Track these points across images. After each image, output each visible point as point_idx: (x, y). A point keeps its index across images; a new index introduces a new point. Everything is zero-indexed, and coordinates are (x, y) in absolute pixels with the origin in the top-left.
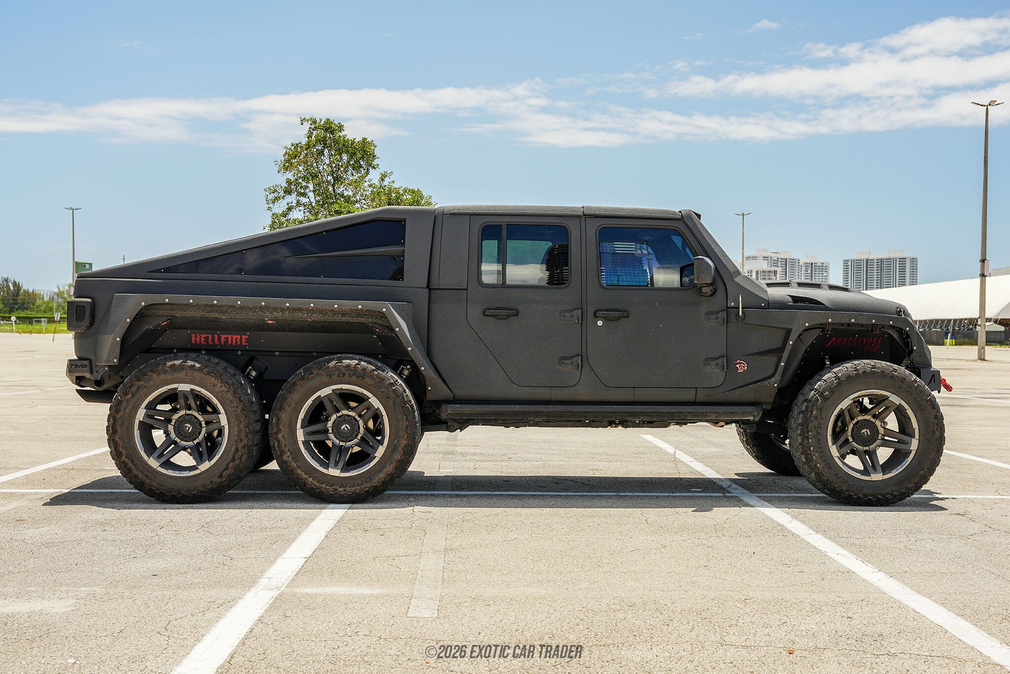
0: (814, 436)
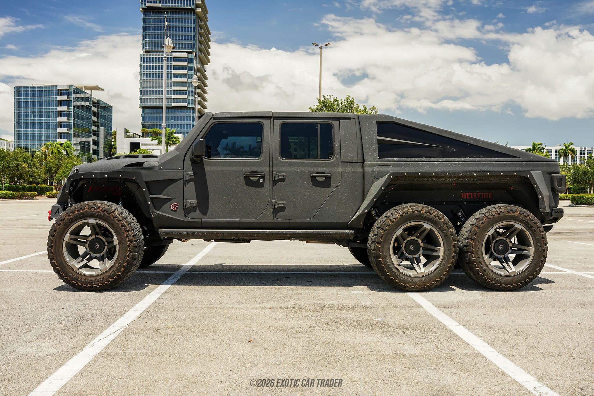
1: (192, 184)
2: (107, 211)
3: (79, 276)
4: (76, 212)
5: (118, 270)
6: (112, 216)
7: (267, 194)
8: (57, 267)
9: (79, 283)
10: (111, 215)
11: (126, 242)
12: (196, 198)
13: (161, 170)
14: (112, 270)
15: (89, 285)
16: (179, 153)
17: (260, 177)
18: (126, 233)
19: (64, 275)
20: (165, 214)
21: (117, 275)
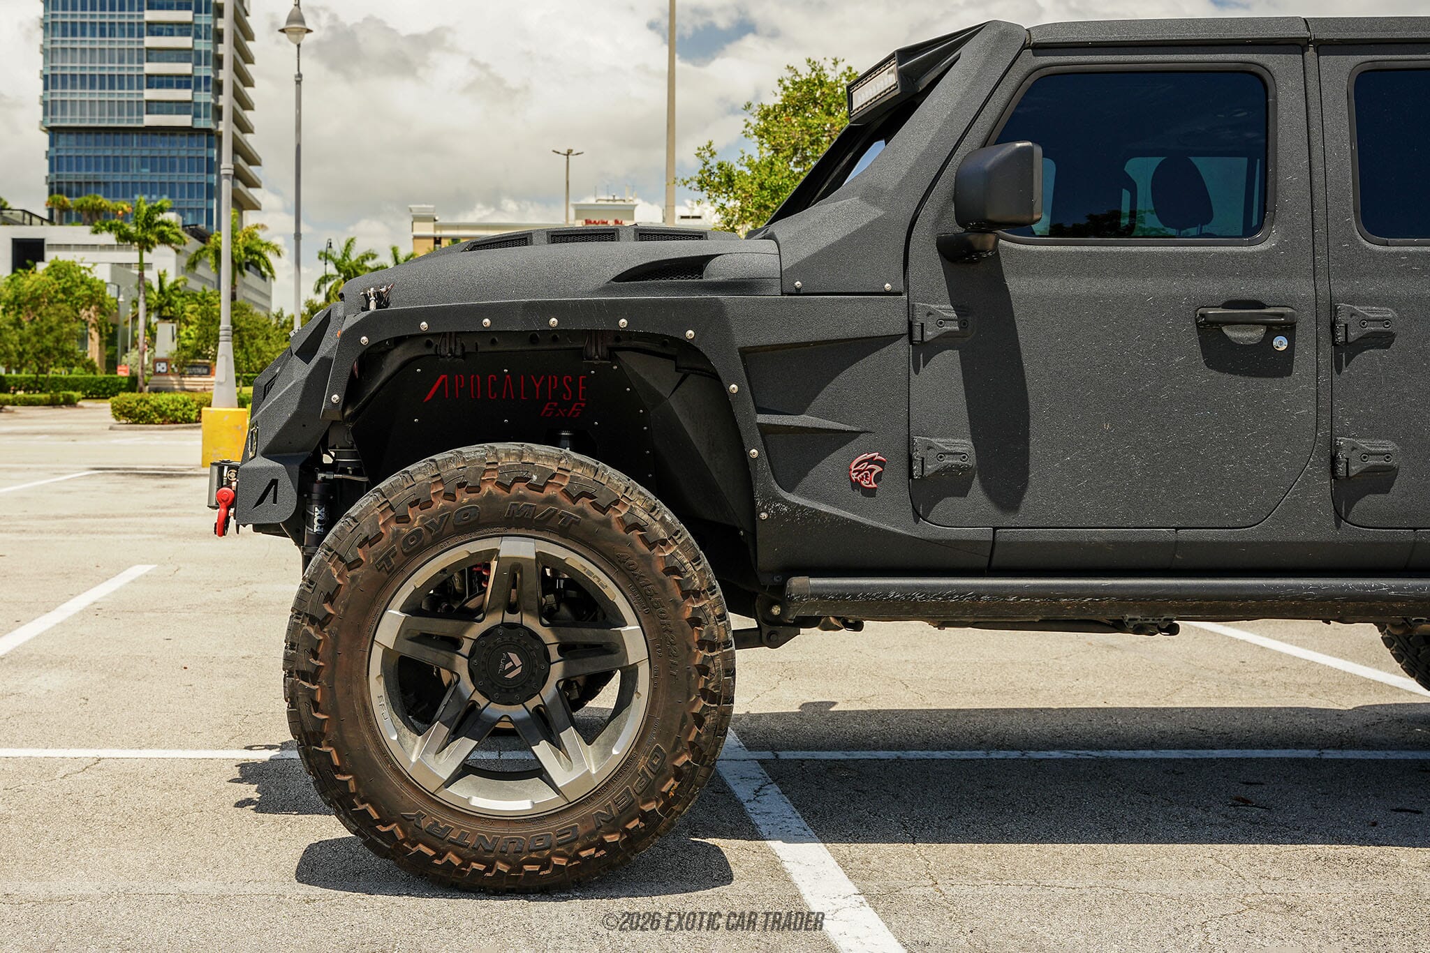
1: (948, 362)
2: (591, 496)
3: (452, 821)
4: (440, 503)
5: (649, 792)
6: (621, 520)
7: (1308, 410)
8: (340, 777)
9: (451, 856)
10: (613, 516)
11: (690, 649)
12: (966, 429)
13: (798, 292)
14: (616, 792)
15: (501, 866)
16: (881, 213)
17: (1274, 329)
18: (690, 607)
19: (376, 816)
20: (824, 508)
21: (644, 816)
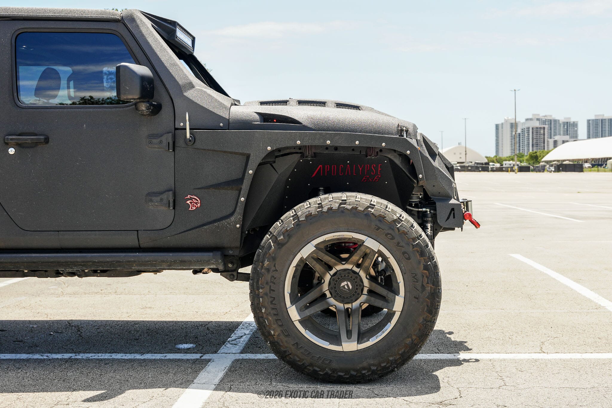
0: (266, 294)
